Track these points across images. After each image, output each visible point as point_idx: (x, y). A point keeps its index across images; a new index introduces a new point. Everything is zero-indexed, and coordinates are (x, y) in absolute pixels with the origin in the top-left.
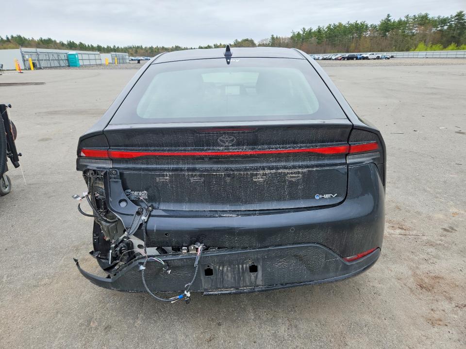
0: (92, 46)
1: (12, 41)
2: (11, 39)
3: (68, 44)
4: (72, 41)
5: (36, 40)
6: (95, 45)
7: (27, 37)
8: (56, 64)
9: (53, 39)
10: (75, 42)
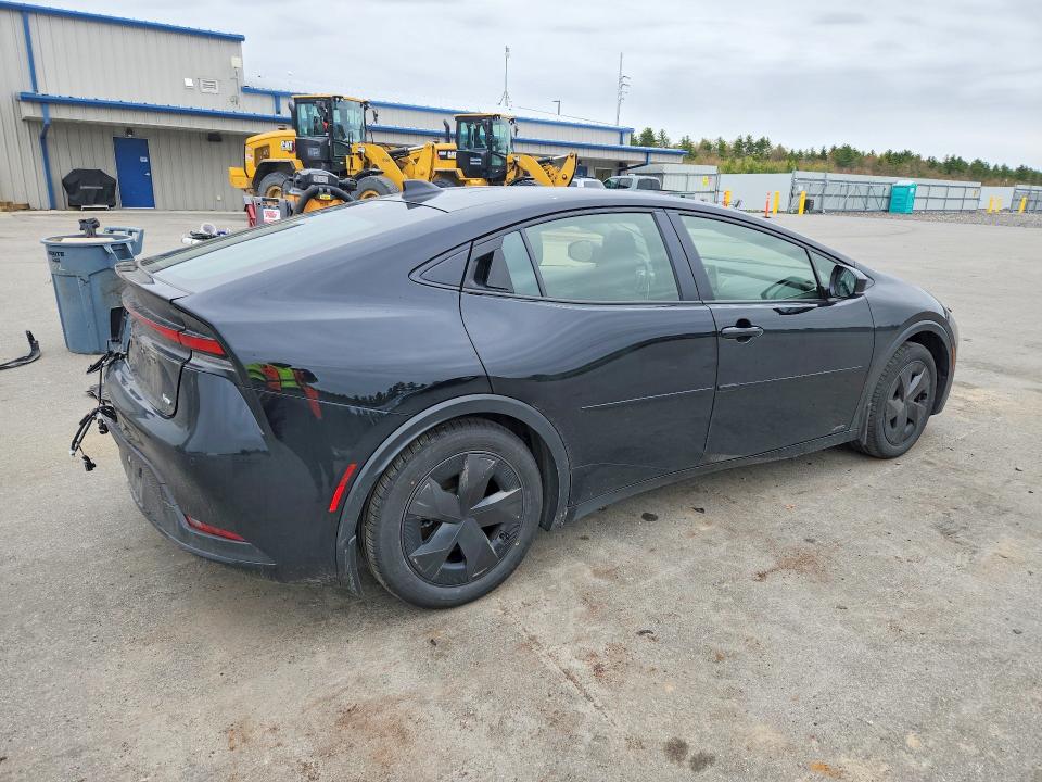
0: (1004, 168)
1: (829, 158)
2: (830, 154)
3: (946, 164)
4: (956, 158)
5: (878, 156)
6: (1013, 167)
7: (860, 150)
8: (859, 204)
9: (915, 153)
10: (964, 159)
